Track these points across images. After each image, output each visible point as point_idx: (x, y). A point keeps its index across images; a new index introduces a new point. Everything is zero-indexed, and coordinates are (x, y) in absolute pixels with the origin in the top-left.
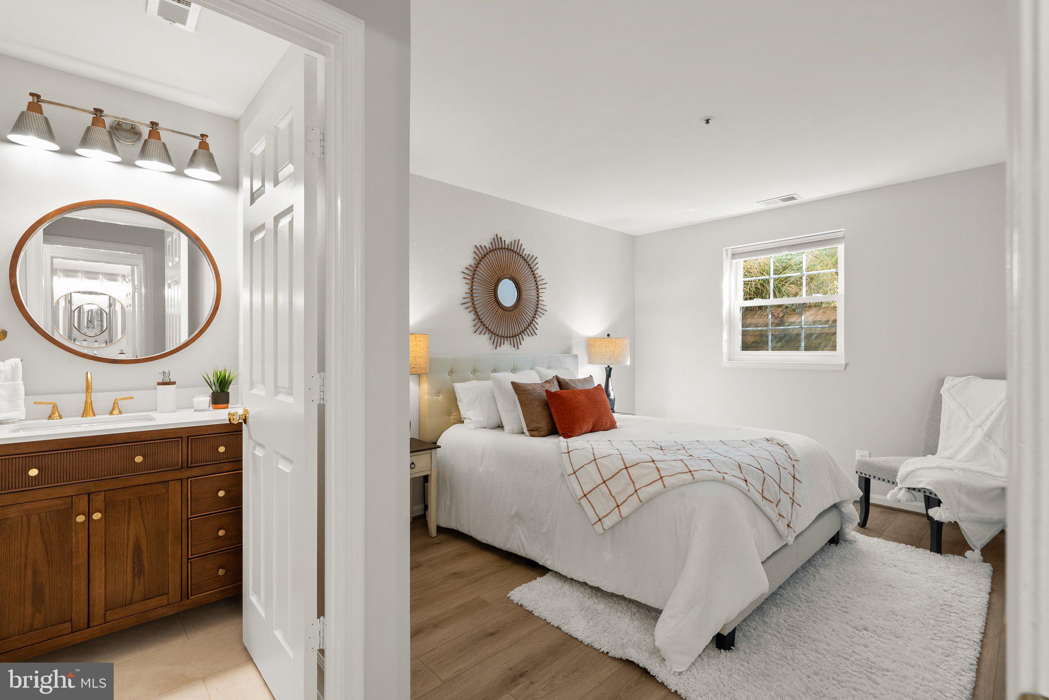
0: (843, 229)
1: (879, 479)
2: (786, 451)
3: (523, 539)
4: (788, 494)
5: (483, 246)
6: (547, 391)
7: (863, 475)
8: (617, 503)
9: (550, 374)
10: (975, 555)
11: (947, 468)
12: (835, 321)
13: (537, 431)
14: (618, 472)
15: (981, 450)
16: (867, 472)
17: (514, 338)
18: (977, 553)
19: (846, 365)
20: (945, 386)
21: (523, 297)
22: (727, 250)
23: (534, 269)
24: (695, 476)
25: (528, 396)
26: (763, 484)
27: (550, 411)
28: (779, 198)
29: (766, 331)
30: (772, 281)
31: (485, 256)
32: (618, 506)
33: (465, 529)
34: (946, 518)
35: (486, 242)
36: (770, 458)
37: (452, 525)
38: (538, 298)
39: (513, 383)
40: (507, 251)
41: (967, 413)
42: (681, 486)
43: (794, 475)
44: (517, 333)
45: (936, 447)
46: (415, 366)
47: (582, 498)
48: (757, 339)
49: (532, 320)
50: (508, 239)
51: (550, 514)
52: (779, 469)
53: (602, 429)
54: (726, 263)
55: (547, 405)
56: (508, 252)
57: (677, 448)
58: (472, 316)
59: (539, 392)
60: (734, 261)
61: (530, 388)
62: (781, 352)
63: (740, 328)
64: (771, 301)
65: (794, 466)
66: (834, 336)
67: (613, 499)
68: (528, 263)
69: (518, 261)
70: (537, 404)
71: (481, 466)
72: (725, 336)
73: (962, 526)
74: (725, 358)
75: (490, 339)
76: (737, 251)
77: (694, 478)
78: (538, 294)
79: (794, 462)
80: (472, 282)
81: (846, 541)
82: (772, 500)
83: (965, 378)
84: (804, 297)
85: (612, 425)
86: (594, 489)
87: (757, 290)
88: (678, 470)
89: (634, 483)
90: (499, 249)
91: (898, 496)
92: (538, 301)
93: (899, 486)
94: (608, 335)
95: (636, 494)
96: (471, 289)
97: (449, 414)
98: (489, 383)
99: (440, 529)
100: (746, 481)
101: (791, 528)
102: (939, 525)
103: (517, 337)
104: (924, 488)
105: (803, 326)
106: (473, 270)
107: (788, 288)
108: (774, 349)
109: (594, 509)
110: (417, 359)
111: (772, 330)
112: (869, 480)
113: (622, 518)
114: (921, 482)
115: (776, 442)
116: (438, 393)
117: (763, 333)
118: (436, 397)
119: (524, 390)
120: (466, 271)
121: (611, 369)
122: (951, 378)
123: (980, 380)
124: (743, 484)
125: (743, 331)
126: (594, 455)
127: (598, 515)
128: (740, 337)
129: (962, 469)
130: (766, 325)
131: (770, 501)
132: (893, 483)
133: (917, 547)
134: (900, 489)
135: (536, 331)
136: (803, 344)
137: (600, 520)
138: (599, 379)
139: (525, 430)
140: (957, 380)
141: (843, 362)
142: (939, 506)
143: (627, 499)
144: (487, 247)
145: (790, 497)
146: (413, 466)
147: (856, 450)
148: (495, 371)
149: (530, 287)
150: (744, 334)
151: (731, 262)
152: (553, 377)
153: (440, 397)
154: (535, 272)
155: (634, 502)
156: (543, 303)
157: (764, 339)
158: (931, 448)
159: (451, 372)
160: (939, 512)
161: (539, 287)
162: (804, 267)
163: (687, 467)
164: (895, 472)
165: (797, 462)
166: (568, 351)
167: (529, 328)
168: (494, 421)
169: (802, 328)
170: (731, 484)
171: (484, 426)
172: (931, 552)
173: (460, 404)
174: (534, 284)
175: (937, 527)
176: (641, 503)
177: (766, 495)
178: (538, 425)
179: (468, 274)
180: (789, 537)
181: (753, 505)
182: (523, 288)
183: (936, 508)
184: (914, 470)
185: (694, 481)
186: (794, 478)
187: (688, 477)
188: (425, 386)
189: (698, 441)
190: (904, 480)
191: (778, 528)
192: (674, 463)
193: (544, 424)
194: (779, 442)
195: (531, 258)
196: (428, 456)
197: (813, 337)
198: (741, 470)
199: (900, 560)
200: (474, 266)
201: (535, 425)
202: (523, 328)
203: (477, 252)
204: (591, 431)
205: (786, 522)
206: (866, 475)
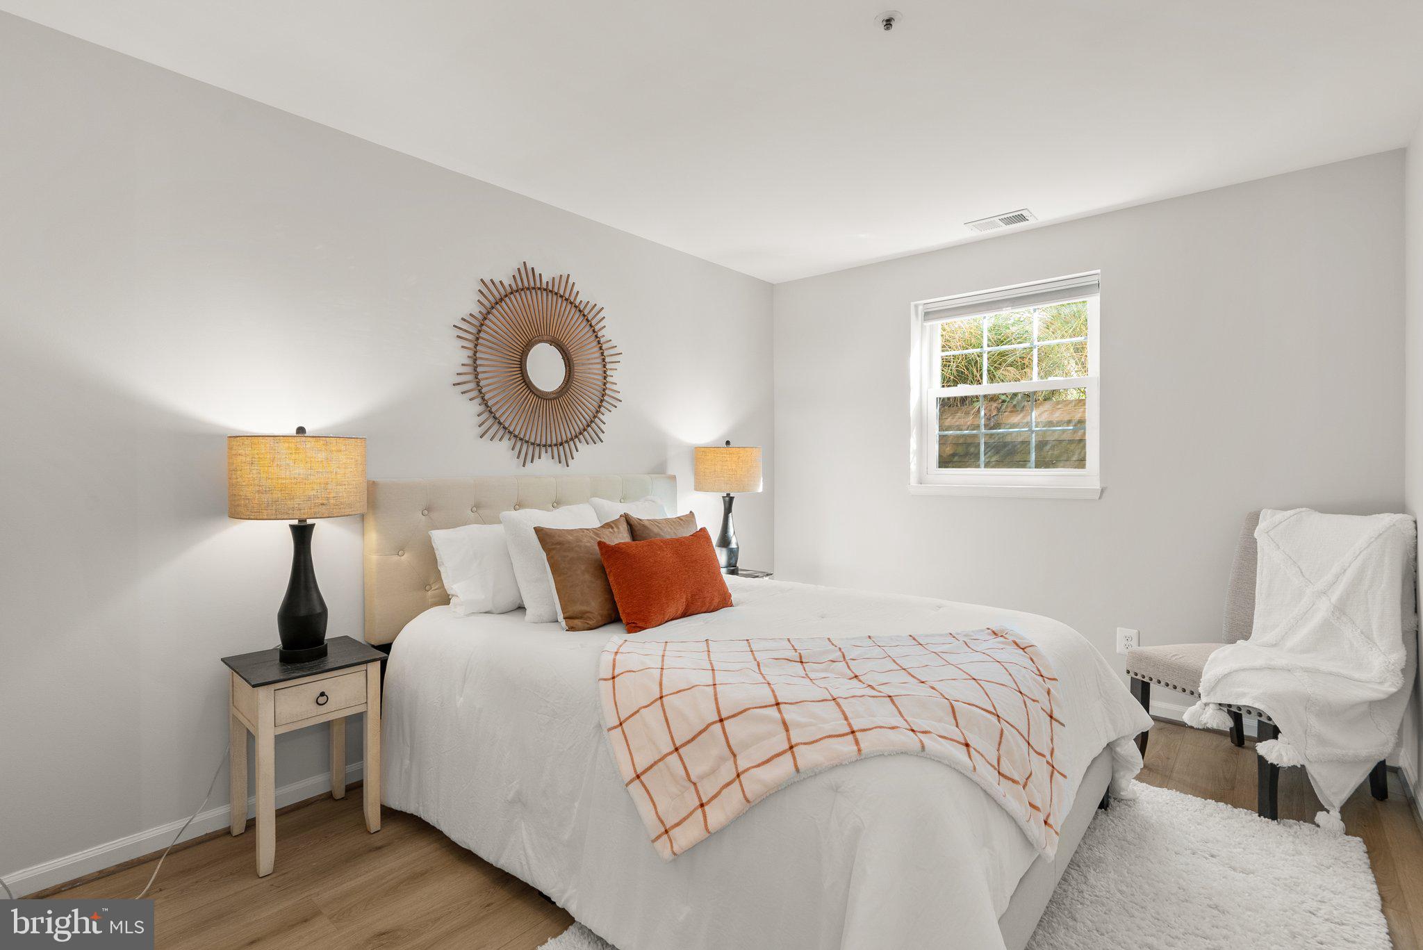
0: (1099, 271)
1: (1167, 685)
2: (1032, 660)
3: (530, 852)
4: (1044, 756)
5: (497, 281)
6: (600, 544)
7: (1139, 677)
8: (700, 798)
9: (615, 510)
10: (1330, 820)
11: (1282, 669)
12: (1082, 422)
13: (581, 618)
14: (704, 730)
15: (1327, 633)
16: (1146, 672)
17: (561, 447)
18: (1335, 814)
19: (1102, 491)
20: (1262, 525)
21: (577, 375)
22: (916, 306)
23: (597, 328)
24: (862, 746)
25: (566, 554)
26: (999, 744)
27: (607, 580)
28: (1001, 217)
29: (975, 436)
30: (985, 356)
31: (501, 300)
32: (702, 805)
33: (431, 817)
34: (1289, 760)
35: (504, 274)
36: (1006, 679)
37: (411, 808)
38: (605, 378)
39: (538, 530)
40: (545, 293)
41: (1301, 570)
42: (834, 767)
43: (1052, 711)
44: (564, 439)
45: (1249, 625)
46: (325, 502)
47: (632, 781)
48: (961, 450)
49: (595, 417)
50: (547, 273)
51: (576, 804)
52: (1025, 702)
53: (704, 609)
54: (916, 324)
55: (601, 570)
56: (547, 295)
57: (830, 659)
58: (475, 407)
59: (588, 544)
60: (928, 324)
61: (570, 538)
62: (996, 469)
63: (937, 432)
64: (986, 388)
65: (1049, 692)
66: (1081, 445)
67: (693, 788)
68: (587, 317)
69: (567, 313)
70: (583, 567)
71: (461, 697)
72: (913, 445)
73: (1314, 772)
74: (913, 480)
75: (513, 449)
76: (932, 308)
77: (859, 750)
78: (605, 372)
79: (1049, 684)
80: (476, 345)
81: (1120, 801)
82: (1016, 778)
83: (1292, 512)
84: (1034, 381)
85: (724, 601)
86: (656, 763)
87: (960, 371)
88: (829, 728)
89: (735, 756)
90: (528, 289)
91: (1203, 716)
92: (605, 384)
93: (1204, 699)
94: (728, 443)
95: (736, 784)
96: (475, 359)
97: (424, 586)
98: (498, 529)
99: (388, 813)
100: (967, 745)
101: (1050, 826)
102: (1274, 769)
103: (566, 445)
104: (1248, 706)
105: (1034, 429)
106: (477, 323)
107: (1004, 373)
108: (987, 465)
109: (655, 808)
110: (329, 487)
111: (986, 435)
112: (1148, 684)
113: (709, 832)
114: (1244, 695)
115: (1011, 638)
116: (400, 549)
117: (969, 441)
118: (396, 558)
119: (559, 543)
120: (465, 326)
121: (731, 499)
122: (1269, 511)
123: (1317, 516)
124: (960, 754)
125: (941, 437)
126: (661, 685)
127: (662, 822)
128: (937, 447)
129: (1306, 670)
130: (978, 427)
131: (1014, 781)
132: (1192, 693)
133: (1235, 806)
134: (1206, 705)
135: (601, 435)
136: (1033, 456)
137: (666, 832)
138: (709, 519)
139: (561, 617)
140: (1281, 515)
141: (1097, 486)
142: (1276, 737)
143: (719, 793)
144: (506, 284)
145: (1048, 762)
146: (322, 700)
147: (1118, 628)
148: (519, 505)
149: (588, 359)
150: (943, 440)
151: (922, 325)
152: (621, 516)
153: (406, 558)
154: (600, 334)
155: (732, 802)
156: (614, 387)
157: (972, 450)
158: (1240, 629)
159: (428, 509)
160: (1277, 748)
161: (607, 360)
162: (1035, 336)
163: (846, 718)
164: (1196, 675)
165: (1053, 682)
166: (660, 470)
167: (589, 429)
168: (507, 600)
169: (1033, 432)
170: (938, 760)
171: (487, 610)
172: (1259, 816)
173: (441, 569)
174: (598, 354)
175: (1269, 773)
176: (748, 804)
177: (1005, 769)
178: (584, 608)
179: (466, 331)
180: (1048, 847)
181: (982, 794)
182: (576, 360)
183: (1271, 742)
184: (1229, 674)
185: (861, 757)
186: (1051, 717)
187: (846, 747)
188: (373, 537)
189: (869, 637)
190: (1212, 690)
191: (1029, 834)
192: (818, 709)
193: (595, 605)
194: (1018, 641)
195: (592, 309)
196: (361, 676)
197: (1048, 447)
198: (956, 720)
199: (1217, 841)
200: (480, 317)
201: (578, 608)
202: (577, 430)
203: (485, 291)
204: (685, 615)
205: (1042, 817)
206: (1144, 677)
